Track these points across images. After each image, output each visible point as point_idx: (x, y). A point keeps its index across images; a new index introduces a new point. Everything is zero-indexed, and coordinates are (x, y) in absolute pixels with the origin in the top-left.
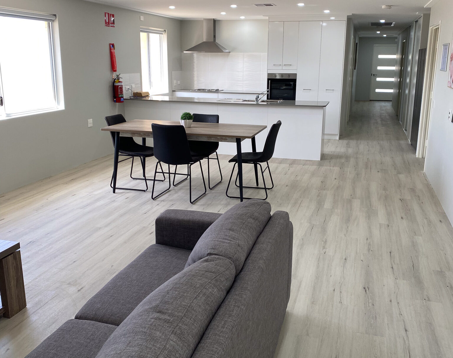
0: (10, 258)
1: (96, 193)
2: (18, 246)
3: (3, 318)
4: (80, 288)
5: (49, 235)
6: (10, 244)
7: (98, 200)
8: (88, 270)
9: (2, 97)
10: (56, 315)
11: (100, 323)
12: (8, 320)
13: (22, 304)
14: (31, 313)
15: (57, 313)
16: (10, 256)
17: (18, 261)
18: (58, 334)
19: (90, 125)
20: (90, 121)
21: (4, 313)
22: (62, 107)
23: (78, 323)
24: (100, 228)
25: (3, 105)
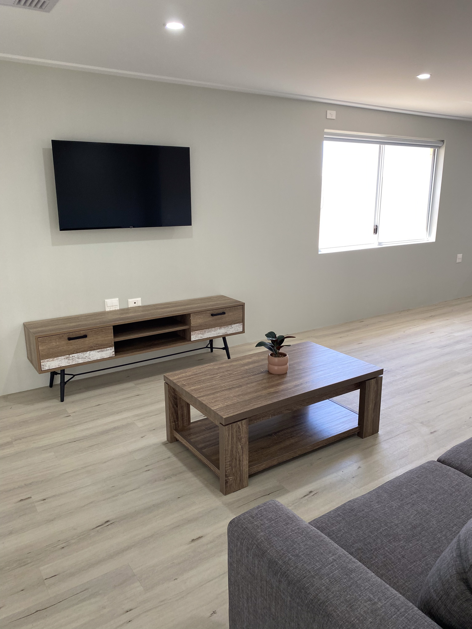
0: (373, 381)
1: (456, 334)
2: (381, 372)
3: (357, 436)
4: (433, 431)
5: (404, 368)
6: (374, 368)
7: (458, 342)
8: (442, 414)
9: (378, 225)
10: (406, 450)
11: (467, 476)
12: (362, 439)
13: (375, 430)
14: (382, 440)
15: (407, 449)
16: (373, 380)
17: (379, 385)
18: (421, 471)
19: (459, 261)
20: (460, 256)
21: (358, 431)
22: (432, 239)
23: (441, 466)
24: (459, 374)
25: (377, 233)
